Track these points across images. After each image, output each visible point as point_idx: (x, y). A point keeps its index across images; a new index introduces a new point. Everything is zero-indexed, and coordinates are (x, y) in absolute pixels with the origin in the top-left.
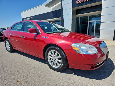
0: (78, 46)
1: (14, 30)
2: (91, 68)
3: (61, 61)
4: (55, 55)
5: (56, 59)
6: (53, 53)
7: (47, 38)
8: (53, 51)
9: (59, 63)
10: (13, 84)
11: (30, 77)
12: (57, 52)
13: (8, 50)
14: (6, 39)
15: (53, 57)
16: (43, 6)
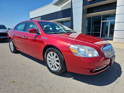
0: (76, 47)
1: (17, 31)
2: (90, 72)
3: (59, 63)
4: (53, 57)
5: (54, 62)
6: (52, 55)
7: (46, 38)
8: (51, 53)
9: (58, 66)
10: (8, 84)
11: (27, 78)
12: (55, 54)
13: (12, 51)
14: (10, 40)
15: (52, 59)
16: (52, 4)
